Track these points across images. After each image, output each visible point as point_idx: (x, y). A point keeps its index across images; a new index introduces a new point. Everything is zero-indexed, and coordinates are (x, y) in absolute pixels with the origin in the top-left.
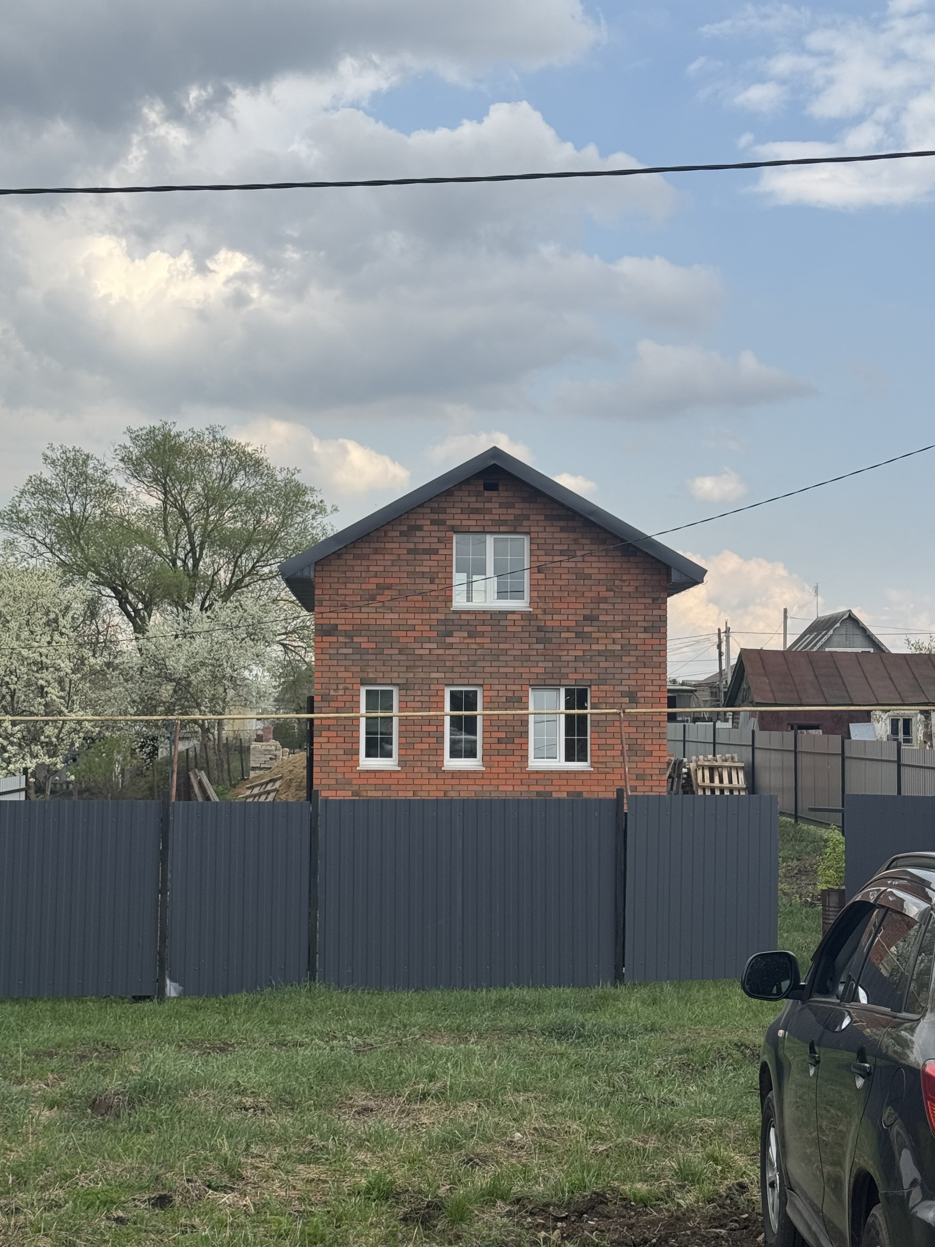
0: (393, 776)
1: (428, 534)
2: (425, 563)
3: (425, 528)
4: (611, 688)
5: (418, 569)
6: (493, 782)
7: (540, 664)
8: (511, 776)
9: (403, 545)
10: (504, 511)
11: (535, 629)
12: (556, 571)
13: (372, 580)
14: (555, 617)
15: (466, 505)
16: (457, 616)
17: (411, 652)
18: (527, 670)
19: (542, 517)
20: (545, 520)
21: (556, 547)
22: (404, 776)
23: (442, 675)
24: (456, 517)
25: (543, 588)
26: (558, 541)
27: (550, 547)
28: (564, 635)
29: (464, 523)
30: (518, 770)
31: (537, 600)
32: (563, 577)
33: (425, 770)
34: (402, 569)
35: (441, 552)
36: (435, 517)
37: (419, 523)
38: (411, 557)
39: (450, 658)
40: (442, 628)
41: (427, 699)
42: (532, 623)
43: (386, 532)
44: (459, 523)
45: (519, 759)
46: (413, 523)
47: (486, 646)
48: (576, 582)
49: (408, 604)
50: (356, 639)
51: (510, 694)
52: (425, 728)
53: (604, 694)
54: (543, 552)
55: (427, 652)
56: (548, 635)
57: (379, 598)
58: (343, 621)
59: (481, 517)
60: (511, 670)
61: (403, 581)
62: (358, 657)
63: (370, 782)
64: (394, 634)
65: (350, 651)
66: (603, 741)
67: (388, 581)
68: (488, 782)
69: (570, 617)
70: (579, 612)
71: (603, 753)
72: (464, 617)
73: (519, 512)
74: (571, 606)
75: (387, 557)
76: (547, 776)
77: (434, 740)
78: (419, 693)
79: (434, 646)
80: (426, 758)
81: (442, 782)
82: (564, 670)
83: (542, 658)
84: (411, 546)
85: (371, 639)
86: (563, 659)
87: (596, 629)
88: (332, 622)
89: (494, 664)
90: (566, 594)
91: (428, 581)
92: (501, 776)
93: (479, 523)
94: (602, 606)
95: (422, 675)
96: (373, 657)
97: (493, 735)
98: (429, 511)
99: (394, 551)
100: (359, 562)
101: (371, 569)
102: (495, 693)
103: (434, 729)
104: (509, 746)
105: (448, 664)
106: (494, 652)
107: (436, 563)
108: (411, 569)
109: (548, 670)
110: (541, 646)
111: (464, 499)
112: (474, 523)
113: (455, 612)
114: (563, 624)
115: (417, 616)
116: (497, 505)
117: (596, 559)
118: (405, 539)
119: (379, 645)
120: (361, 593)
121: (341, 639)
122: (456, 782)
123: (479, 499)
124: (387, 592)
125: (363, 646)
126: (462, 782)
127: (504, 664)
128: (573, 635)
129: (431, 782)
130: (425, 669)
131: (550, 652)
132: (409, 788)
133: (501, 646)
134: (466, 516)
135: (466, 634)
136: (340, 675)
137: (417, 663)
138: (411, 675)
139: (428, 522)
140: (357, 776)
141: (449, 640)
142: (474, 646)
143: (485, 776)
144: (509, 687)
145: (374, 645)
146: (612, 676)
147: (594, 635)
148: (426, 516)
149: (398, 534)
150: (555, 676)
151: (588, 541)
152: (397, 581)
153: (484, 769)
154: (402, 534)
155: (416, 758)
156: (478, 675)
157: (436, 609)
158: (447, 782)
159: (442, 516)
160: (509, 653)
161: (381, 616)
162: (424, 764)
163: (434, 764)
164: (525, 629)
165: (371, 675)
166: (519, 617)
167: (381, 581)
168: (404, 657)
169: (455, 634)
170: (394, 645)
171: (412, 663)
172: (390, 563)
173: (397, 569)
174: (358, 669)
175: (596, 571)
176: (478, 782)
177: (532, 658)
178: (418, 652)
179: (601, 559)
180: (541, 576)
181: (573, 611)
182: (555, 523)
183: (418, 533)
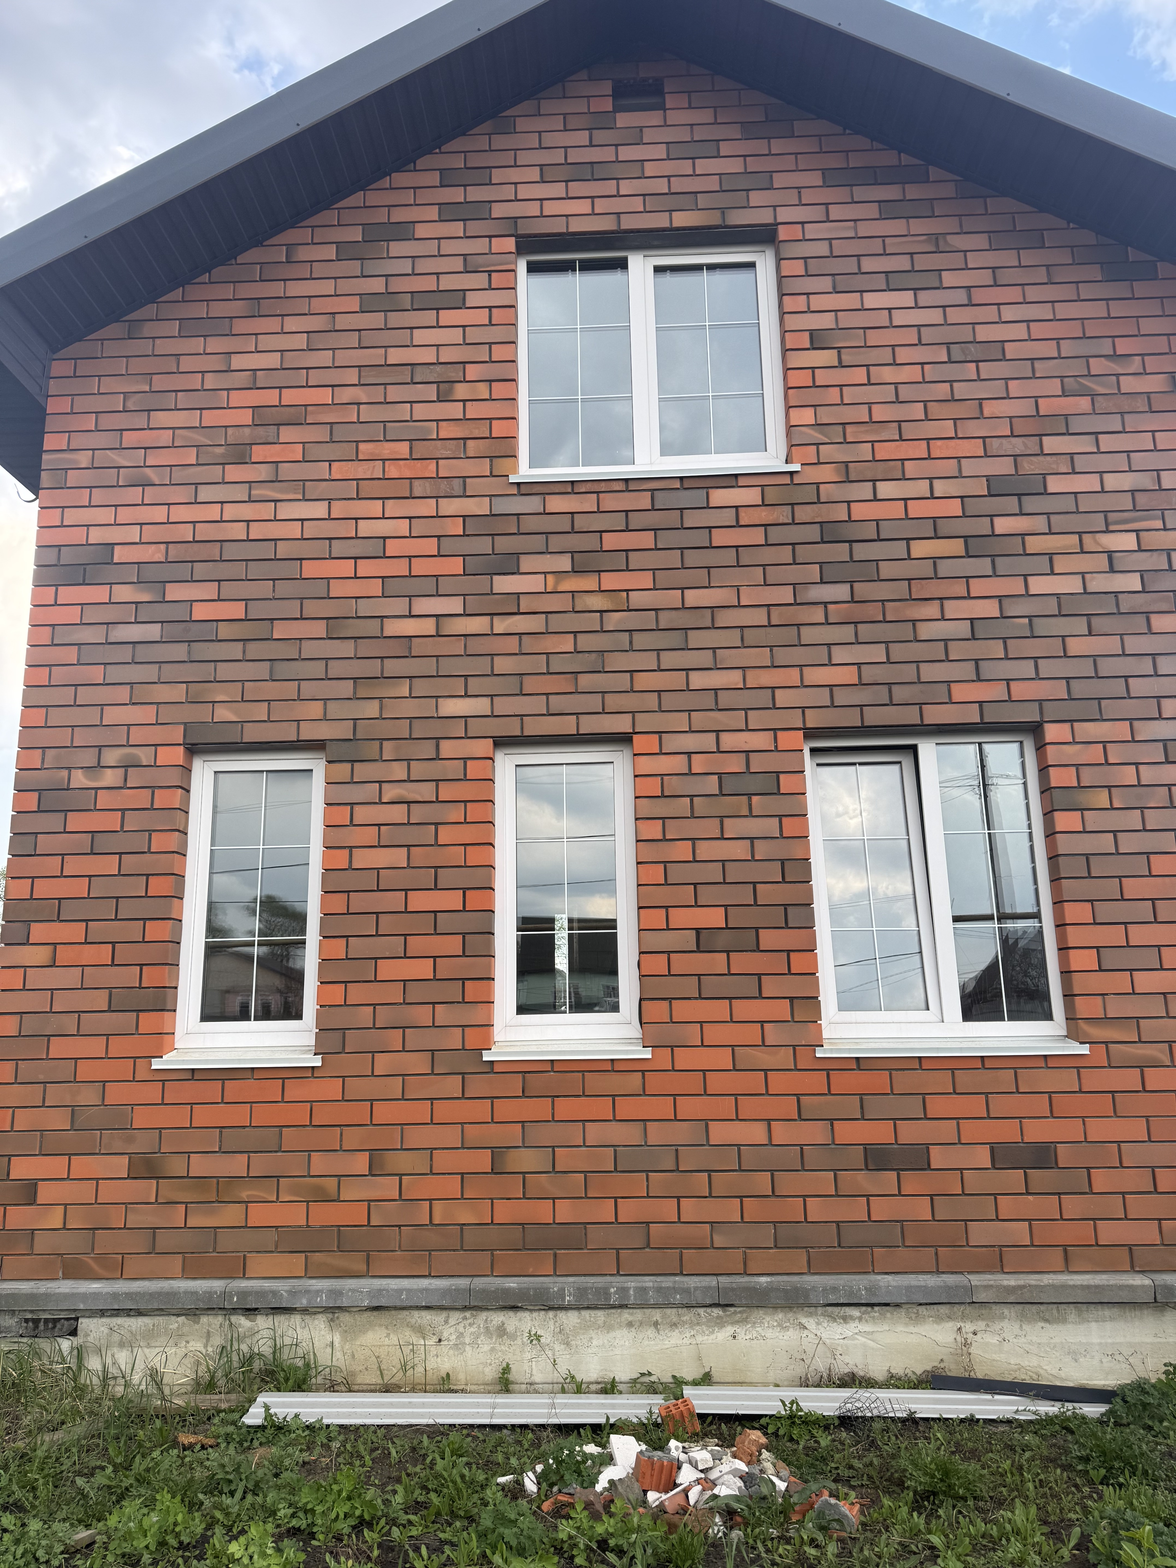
0: (295, 1091)
1: (431, 247)
2: (420, 337)
3: (421, 231)
4: (1122, 730)
5: (396, 355)
6: (688, 1107)
7: (840, 655)
8: (756, 1081)
9: (345, 286)
10: (686, 167)
11: (813, 533)
12: (873, 338)
13: (236, 398)
14: (885, 489)
15: (558, 157)
16: (532, 504)
17: (372, 627)
18: (793, 676)
19: (815, 179)
20: (825, 185)
21: (868, 265)
22: (333, 1090)
23: (481, 706)
24: (524, 192)
25: (833, 395)
26: (876, 246)
27: (850, 265)
28: (920, 549)
29: (550, 208)
30: (784, 1058)
31: (816, 436)
32: (903, 355)
33: (418, 1063)
34: (342, 358)
35: (473, 299)
36: (456, 195)
37: (399, 215)
38: (376, 319)
39: (512, 644)
40: (483, 545)
41: (426, 791)
42: (803, 513)
43: (291, 247)
44: (533, 209)
45: (782, 1009)
46: (381, 216)
47: (638, 600)
48: (952, 372)
49: (361, 470)
50: (174, 592)
51: (735, 764)
52: (420, 901)
53: (1095, 754)
54: (825, 283)
55: (428, 627)
56: (861, 551)
57: (259, 453)
58: (133, 534)
59: (610, 187)
60: (734, 678)
61: (346, 395)
62: (179, 652)
63: (203, 1117)
64: (310, 569)
65: (153, 632)
66: (1115, 936)
67: (290, 397)
68: (664, 1107)
69: (940, 488)
70: (969, 468)
71: (1121, 981)
72: (556, 504)
73: (735, 166)
74: (938, 448)
75: (291, 324)
76: (903, 1081)
77: (454, 944)
78: (399, 771)
79: (455, 605)
80: (422, 1015)
81: (482, 1110)
82: (929, 672)
83: (846, 633)
84: (377, 285)
85: (228, 589)
86: (926, 631)
87: (1040, 523)
88: (97, 536)
89: (669, 659)
90: (917, 411)
91: (431, 392)
92: (716, 1083)
93: (601, 206)
94: (1051, 444)
95: (411, 708)
96: (236, 650)
97: (679, 917)
98: (434, 178)
99: (318, 305)
100: (197, 344)
101: (237, 362)
102: (678, 764)
103: (453, 900)
104: (743, 962)
105: (502, 665)
106: (665, 619)
107: (456, 336)
108: (374, 356)
109: (869, 673)
110: (841, 592)
111: (549, 139)
112: (584, 207)
113: (524, 489)
114: (916, 509)
115: (392, 508)
116: (660, 152)
117: (1014, 294)
118: (354, 267)
119: (258, 610)
120: (199, 438)
121: (124, 593)
122: (539, 1108)
123: (600, 136)
124: (287, 434)
125: (200, 612)
126: (566, 1108)
127: (705, 658)
128: (956, 547)
129: (443, 1111)
130: (422, 686)
131: (874, 611)
132: (353, 1137)
133: (693, 597)
134: (558, 189)
135: (564, 563)
136: (112, 715)
137: (392, 667)
138: (371, 709)
139: (433, 213)
140: (152, 1093)
141: (504, 584)
142: (597, 602)
143: (654, 1083)
144: (729, 741)
145: (237, 610)
146: (1118, 687)
147: (1034, 544)
148: (424, 196)
149: (331, 252)
150: (900, 693)
151: (981, 241)
152: (325, 395)
153: (647, 1054)
154: (345, 251)
155: (384, 1016)
156: (612, 702)
157: (457, 483)
158: (505, 1109)
159: (476, 194)
160: (725, 618)
161: (266, 511)
162: (414, 1039)
163: (454, 1039)
164: (775, 534)
165: (224, 714)
166: (752, 496)
167: (270, 397)
168: (347, 649)
169: (526, 564)
170: (311, 609)
171: (372, 668)
172: (301, 341)
173: (325, 358)
174: (178, 693)
175: (1020, 331)
176: (626, 1108)
177: (808, 635)
178: (393, 628)
179: (1033, 293)
180: (827, 357)
181: (950, 467)
182: (860, 193)
183: (397, 248)
